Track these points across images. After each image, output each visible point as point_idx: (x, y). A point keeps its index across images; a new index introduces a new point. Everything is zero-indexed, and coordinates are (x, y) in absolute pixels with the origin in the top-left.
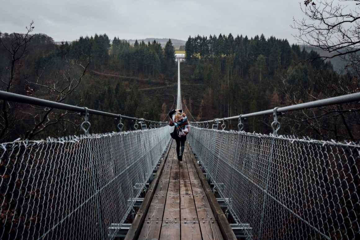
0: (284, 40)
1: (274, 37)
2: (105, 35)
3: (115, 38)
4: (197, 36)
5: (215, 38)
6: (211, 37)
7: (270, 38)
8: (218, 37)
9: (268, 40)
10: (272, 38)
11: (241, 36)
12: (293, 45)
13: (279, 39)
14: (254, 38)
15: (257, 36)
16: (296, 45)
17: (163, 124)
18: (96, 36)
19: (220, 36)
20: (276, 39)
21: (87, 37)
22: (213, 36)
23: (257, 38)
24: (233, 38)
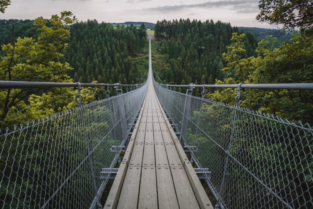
0: (228, 23)
1: (220, 21)
2: (95, 20)
3: (103, 22)
4: (163, 20)
5: (177, 21)
6: (174, 20)
7: (217, 21)
8: (179, 21)
9: (216, 23)
10: (219, 21)
11: (196, 20)
12: (234, 27)
13: (224, 23)
14: (205, 21)
15: (208, 20)
16: (236, 27)
17: (139, 86)
18: (89, 21)
19: (181, 20)
20: (222, 22)
21: (82, 22)
22: (175, 20)
23: (207, 21)
24: (190, 21)
